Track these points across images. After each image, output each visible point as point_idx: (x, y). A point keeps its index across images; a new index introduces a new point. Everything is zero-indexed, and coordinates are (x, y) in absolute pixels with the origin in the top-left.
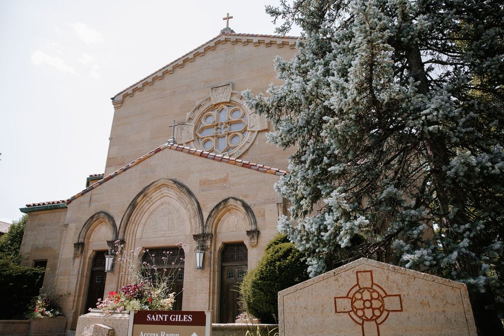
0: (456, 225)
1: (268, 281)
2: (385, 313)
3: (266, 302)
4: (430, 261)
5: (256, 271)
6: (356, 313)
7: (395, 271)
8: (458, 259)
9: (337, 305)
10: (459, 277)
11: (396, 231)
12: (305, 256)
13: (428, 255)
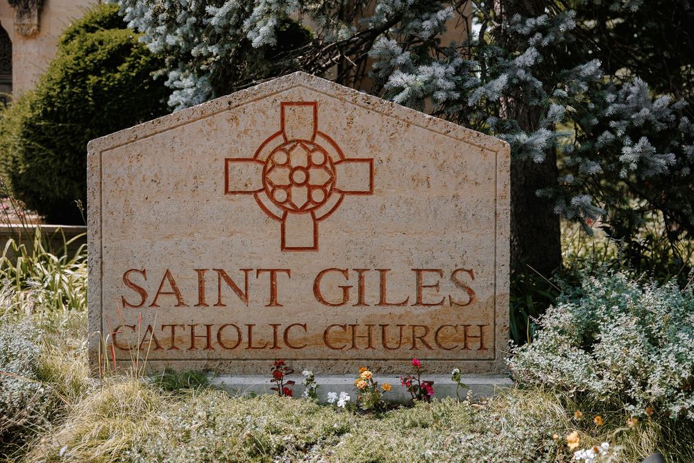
0: (517, 17)
1: (65, 121)
2: (335, 197)
3: (60, 174)
4: (447, 91)
5: (35, 98)
6: (271, 196)
7: (370, 107)
8: (506, 93)
9: (230, 176)
10: (500, 129)
11: (385, 20)
12: (164, 66)
13: (446, 77)
